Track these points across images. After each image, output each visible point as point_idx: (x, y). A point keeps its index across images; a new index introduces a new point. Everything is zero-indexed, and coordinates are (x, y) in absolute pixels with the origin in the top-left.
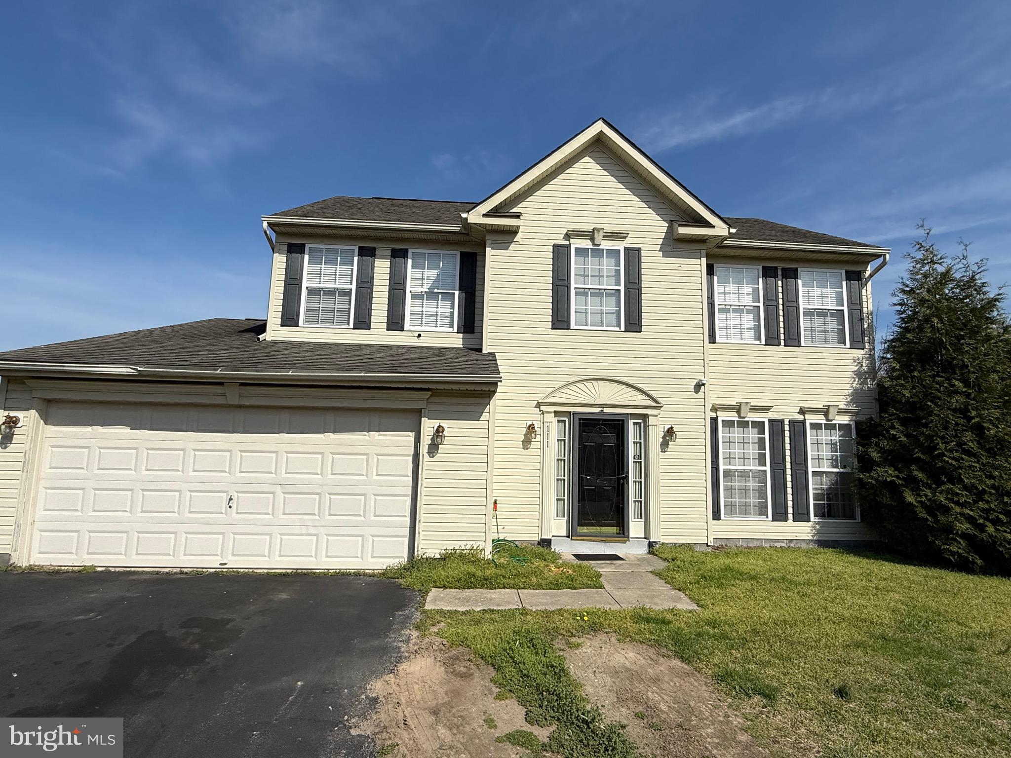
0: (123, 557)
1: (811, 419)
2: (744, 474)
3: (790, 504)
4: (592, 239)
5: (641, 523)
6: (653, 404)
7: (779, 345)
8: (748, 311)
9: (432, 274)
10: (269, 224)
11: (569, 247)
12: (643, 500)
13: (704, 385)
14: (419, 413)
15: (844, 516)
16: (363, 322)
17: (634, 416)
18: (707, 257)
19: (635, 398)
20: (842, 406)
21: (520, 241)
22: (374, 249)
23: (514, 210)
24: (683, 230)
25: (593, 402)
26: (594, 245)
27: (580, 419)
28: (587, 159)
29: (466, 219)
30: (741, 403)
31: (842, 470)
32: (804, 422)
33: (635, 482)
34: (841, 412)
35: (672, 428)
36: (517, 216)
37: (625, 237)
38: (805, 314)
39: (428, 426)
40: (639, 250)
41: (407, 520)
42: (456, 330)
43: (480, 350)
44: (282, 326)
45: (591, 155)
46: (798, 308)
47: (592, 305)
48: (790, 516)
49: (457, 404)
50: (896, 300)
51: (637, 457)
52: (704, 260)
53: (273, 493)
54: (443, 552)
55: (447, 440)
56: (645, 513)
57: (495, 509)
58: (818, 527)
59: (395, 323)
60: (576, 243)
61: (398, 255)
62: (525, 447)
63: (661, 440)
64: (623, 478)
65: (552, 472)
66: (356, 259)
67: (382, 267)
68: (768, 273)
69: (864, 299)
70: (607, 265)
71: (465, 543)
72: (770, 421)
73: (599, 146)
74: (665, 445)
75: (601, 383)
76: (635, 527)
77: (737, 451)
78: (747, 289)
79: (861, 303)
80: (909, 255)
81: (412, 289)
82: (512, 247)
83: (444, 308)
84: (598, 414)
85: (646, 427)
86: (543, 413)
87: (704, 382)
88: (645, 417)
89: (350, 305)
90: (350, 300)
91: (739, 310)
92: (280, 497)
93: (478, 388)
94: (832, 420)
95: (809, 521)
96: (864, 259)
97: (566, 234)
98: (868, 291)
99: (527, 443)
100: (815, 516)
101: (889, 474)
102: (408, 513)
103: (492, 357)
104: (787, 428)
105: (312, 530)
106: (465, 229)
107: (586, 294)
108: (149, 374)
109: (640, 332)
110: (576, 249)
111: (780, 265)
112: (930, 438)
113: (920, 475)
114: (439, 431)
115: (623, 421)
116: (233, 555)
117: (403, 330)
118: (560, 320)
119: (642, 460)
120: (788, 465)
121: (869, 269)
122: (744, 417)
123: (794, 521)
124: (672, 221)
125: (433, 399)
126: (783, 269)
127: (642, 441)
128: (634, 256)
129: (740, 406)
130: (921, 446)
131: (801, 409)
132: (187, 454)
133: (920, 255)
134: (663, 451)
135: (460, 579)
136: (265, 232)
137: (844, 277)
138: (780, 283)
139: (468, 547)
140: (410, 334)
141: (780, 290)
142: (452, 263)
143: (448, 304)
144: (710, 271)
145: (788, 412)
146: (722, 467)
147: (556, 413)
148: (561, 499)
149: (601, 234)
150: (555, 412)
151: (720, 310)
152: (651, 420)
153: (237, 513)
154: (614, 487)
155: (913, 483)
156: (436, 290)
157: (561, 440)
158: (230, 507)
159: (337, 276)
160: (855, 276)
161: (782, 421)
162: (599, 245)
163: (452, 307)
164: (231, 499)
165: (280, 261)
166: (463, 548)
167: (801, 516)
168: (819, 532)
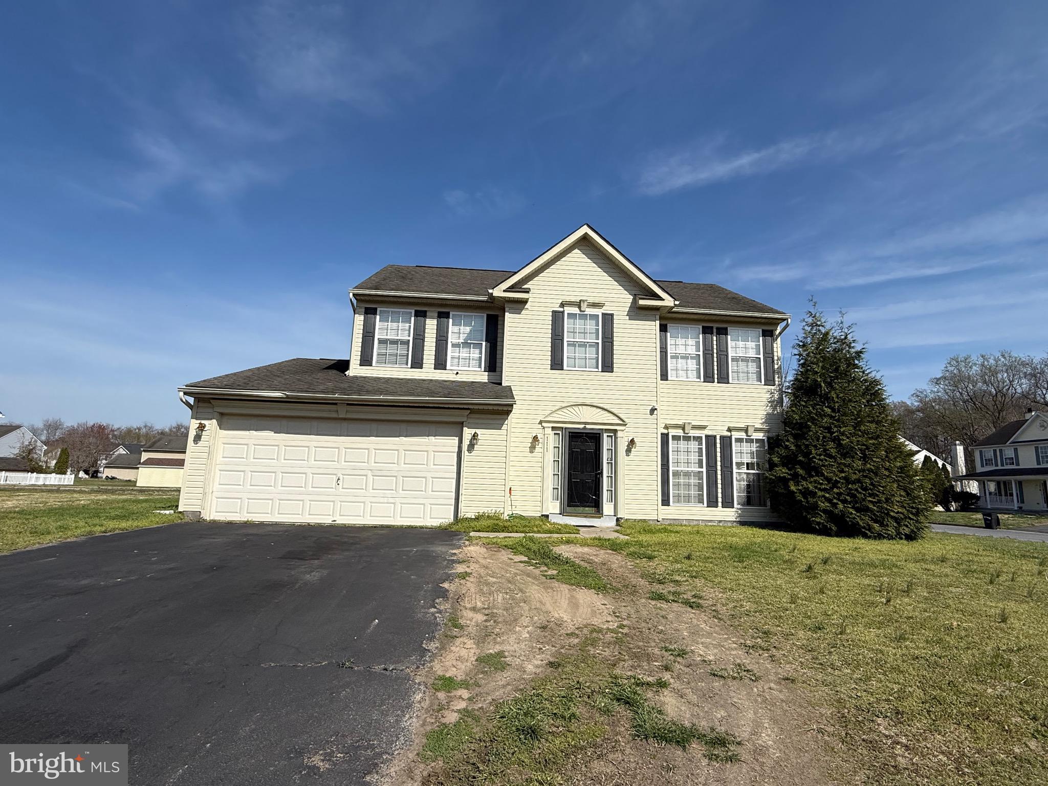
0: (269, 515)
1: (736, 435)
2: (687, 474)
3: (720, 495)
4: (580, 307)
5: (612, 505)
6: (621, 422)
7: (713, 382)
8: (692, 358)
9: (468, 329)
10: (354, 295)
11: (563, 312)
12: (613, 489)
13: (656, 409)
14: (462, 424)
15: (760, 505)
16: (417, 363)
17: (607, 431)
18: (660, 320)
19: (608, 418)
20: (758, 426)
21: (529, 308)
22: (425, 312)
23: (525, 286)
24: (642, 302)
25: (579, 421)
26: (581, 311)
27: (569, 432)
28: (576, 251)
29: (492, 294)
30: (685, 423)
31: (757, 472)
32: (730, 437)
33: (608, 477)
34: (757, 430)
35: (633, 439)
36: (527, 291)
37: (603, 306)
38: (733, 360)
39: (468, 433)
40: (612, 315)
41: (453, 495)
42: (483, 369)
43: (501, 384)
44: (361, 365)
45: (580, 248)
46: (727, 356)
47: (579, 352)
48: (720, 504)
49: (487, 419)
50: (796, 352)
51: (609, 459)
52: (658, 322)
53: (366, 476)
54: (477, 514)
55: (480, 442)
56: (614, 498)
57: (510, 493)
58: (740, 512)
59: (440, 364)
60: (568, 310)
61: (443, 316)
62: (531, 452)
63: (626, 448)
64: (599, 474)
65: (550, 470)
66: (413, 319)
67: (431, 325)
68: (707, 331)
69: (775, 349)
70: (590, 325)
71: (491, 509)
72: (707, 436)
73: (585, 242)
74: (628, 451)
75: (584, 407)
76: (608, 508)
77: (682, 457)
78: (691, 342)
79: (773, 353)
80: (804, 320)
81: (452, 340)
82: (523, 312)
83: (475, 354)
84: (583, 429)
85: (616, 438)
86: (544, 428)
87: (656, 407)
88: (615, 431)
89: (408, 351)
90: (408, 347)
91: (685, 357)
92: (371, 478)
93: (500, 408)
94: (750, 436)
95: (733, 508)
96: (775, 322)
97: (561, 303)
98: (778, 346)
99: (532, 448)
100: (738, 504)
101: (782, 472)
102: (454, 490)
103: (509, 388)
104: (718, 441)
105: (391, 500)
106: (491, 299)
107: (575, 346)
108: (293, 397)
109: (612, 372)
110: (568, 314)
111: (715, 325)
112: (807, 446)
113: (801, 471)
114: (475, 436)
115: (599, 434)
116: (340, 515)
117: (446, 369)
118: (557, 363)
119: (613, 462)
120: (719, 468)
121: (779, 328)
122: (688, 433)
123: (722, 507)
124: (635, 295)
125: (472, 416)
126: (717, 328)
127: (613, 448)
128: (608, 319)
129: (684, 425)
130: (801, 452)
131: (729, 428)
132: (310, 449)
133: (810, 320)
134: (627, 455)
135: (489, 526)
136: (351, 300)
137: (761, 334)
138: (715, 338)
139: (493, 511)
140: (451, 372)
141: (715, 343)
142: (479, 322)
143: (477, 351)
144: (663, 329)
145: (720, 430)
146: (672, 469)
147: (553, 429)
148: (556, 488)
149: (586, 303)
150: (552, 427)
151: (672, 357)
152: (619, 434)
153: (343, 488)
154: (593, 480)
155: (795, 477)
156: (469, 341)
157: (556, 447)
158: (338, 484)
159: (400, 331)
160: (768, 334)
161: (715, 437)
162: (584, 311)
163: (481, 353)
164: (339, 479)
165: (359, 319)
166: (490, 512)
167: (728, 503)
168: (740, 516)
